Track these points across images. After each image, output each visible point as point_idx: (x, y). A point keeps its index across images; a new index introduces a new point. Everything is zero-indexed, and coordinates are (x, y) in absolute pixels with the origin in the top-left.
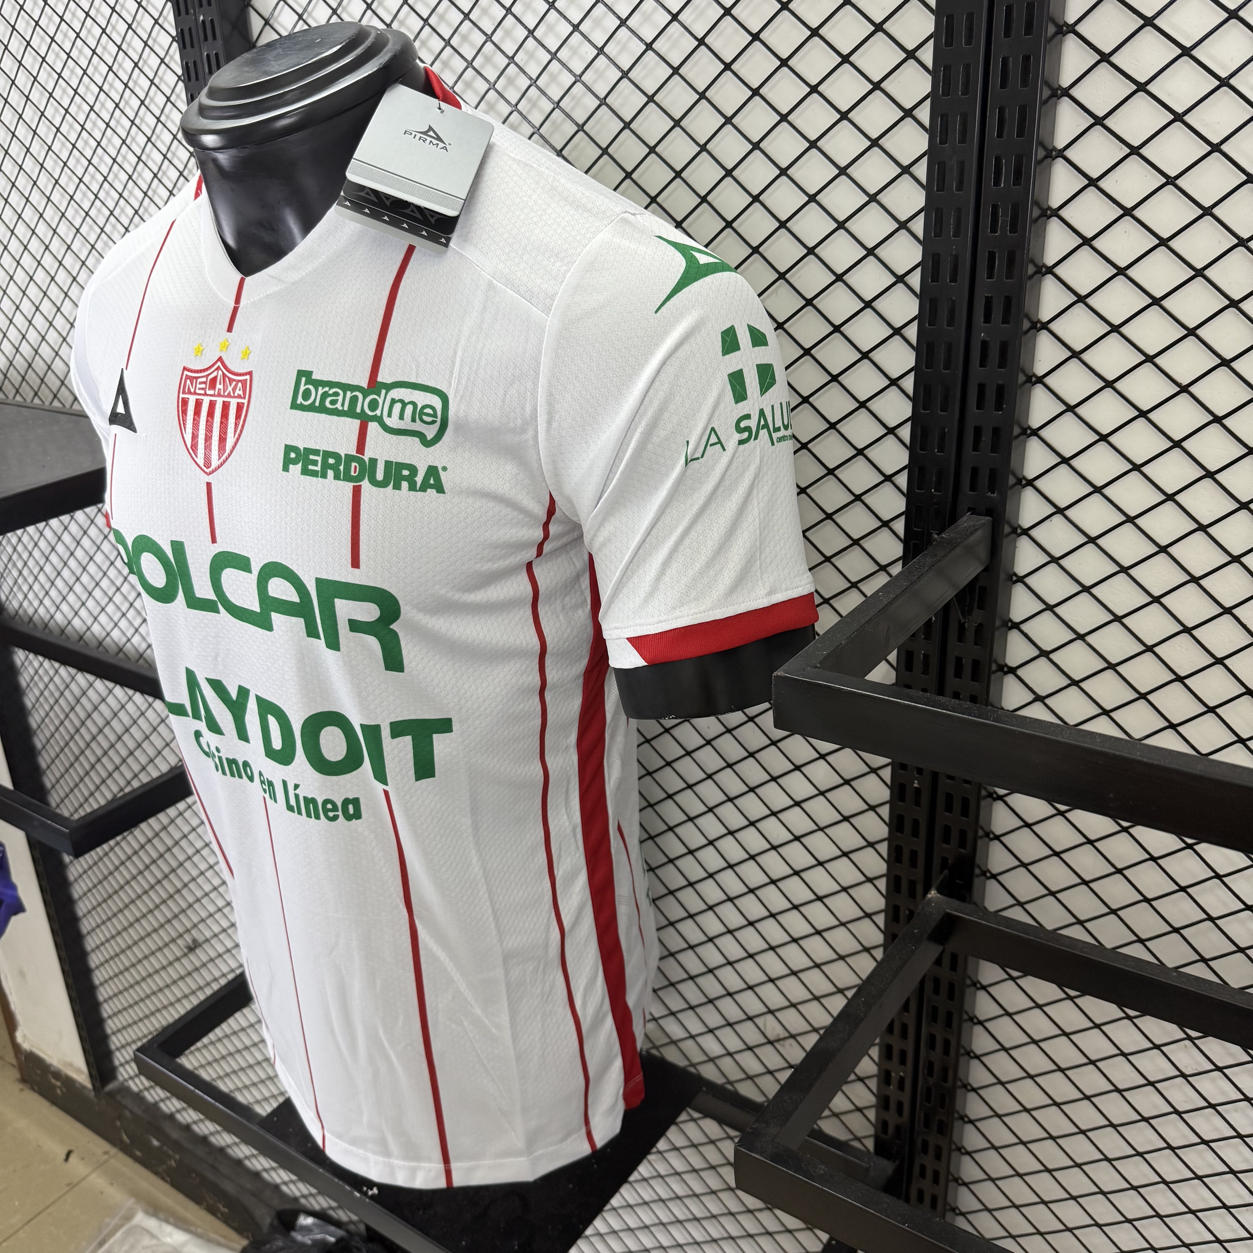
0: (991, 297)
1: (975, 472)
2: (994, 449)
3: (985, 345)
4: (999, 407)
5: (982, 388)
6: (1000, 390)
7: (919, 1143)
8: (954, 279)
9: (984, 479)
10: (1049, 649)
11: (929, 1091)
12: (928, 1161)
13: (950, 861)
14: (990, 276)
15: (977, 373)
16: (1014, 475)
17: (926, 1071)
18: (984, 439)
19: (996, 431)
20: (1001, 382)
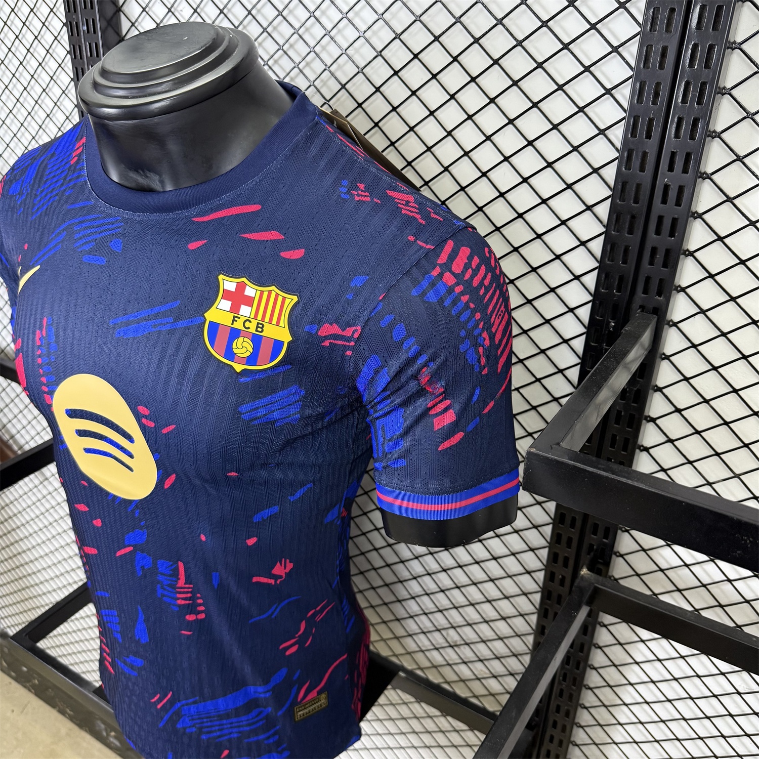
0: (676, 152)
1: (648, 279)
2: (665, 265)
3: (666, 188)
4: (672, 234)
5: (660, 219)
6: (675, 221)
7: (551, 723)
8: (649, 136)
9: (654, 287)
10: (682, 408)
11: (561, 692)
12: (557, 733)
13: (595, 547)
14: (677, 135)
15: (658, 207)
16: (674, 285)
17: (561, 678)
18: (658, 256)
19: (668, 252)
20: (676, 216)
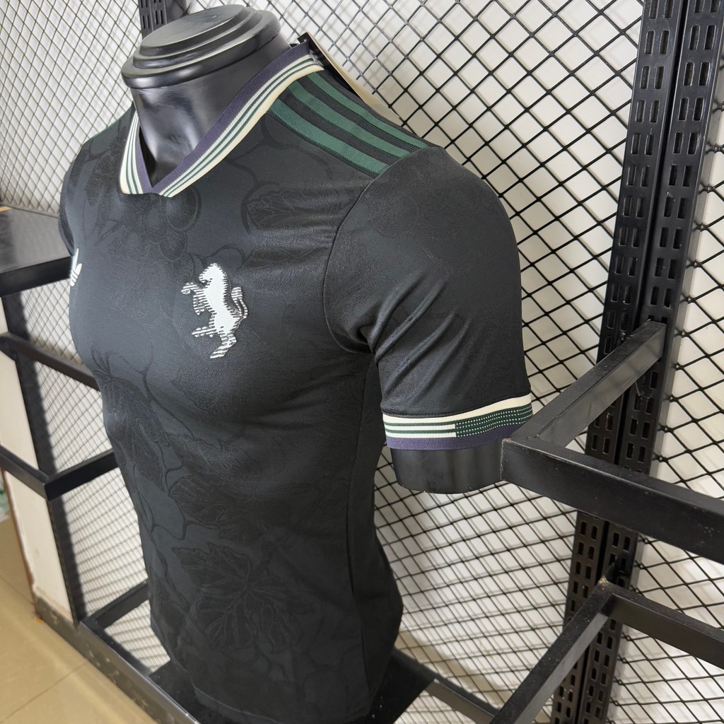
0: (676, 167)
2: (671, 276)
3: (669, 201)
4: (676, 246)
5: (664, 230)
6: (679, 234)
8: (649, 152)
9: (662, 296)
10: (698, 418)
11: (589, 704)
13: (616, 558)
14: (676, 151)
15: (662, 221)
16: (683, 295)
18: (664, 268)
19: (674, 262)
20: (679, 228)
